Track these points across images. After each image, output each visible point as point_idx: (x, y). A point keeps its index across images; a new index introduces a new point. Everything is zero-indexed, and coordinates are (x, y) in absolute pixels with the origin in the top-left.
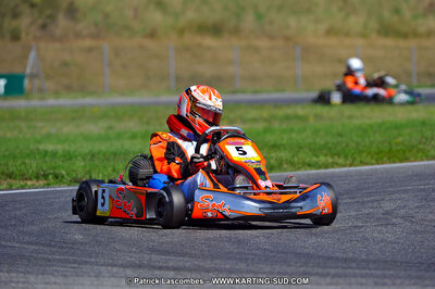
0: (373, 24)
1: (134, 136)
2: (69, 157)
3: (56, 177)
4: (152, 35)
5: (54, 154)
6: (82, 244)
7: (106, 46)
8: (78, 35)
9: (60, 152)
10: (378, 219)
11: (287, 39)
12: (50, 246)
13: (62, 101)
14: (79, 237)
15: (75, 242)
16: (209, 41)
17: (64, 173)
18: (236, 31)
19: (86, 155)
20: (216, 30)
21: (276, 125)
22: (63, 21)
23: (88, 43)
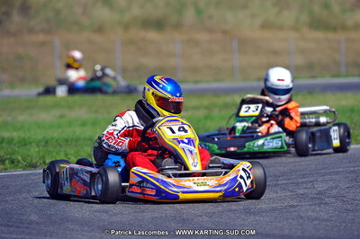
0: (305, 18)
1: (84, 124)
2: (24, 143)
3: (12, 162)
4: (100, 29)
5: (10, 141)
6: (38, 223)
7: (57, 41)
8: (31, 31)
9: (16, 138)
10: (312, 198)
11: (225, 32)
12: (8, 226)
13: (17, 92)
14: (34, 217)
15: (31, 223)
16: (152, 35)
17: (20, 158)
18: (178, 26)
19: (40, 141)
20: (159, 25)
21: (216, 113)
22: (16, 18)
23: (41, 37)
